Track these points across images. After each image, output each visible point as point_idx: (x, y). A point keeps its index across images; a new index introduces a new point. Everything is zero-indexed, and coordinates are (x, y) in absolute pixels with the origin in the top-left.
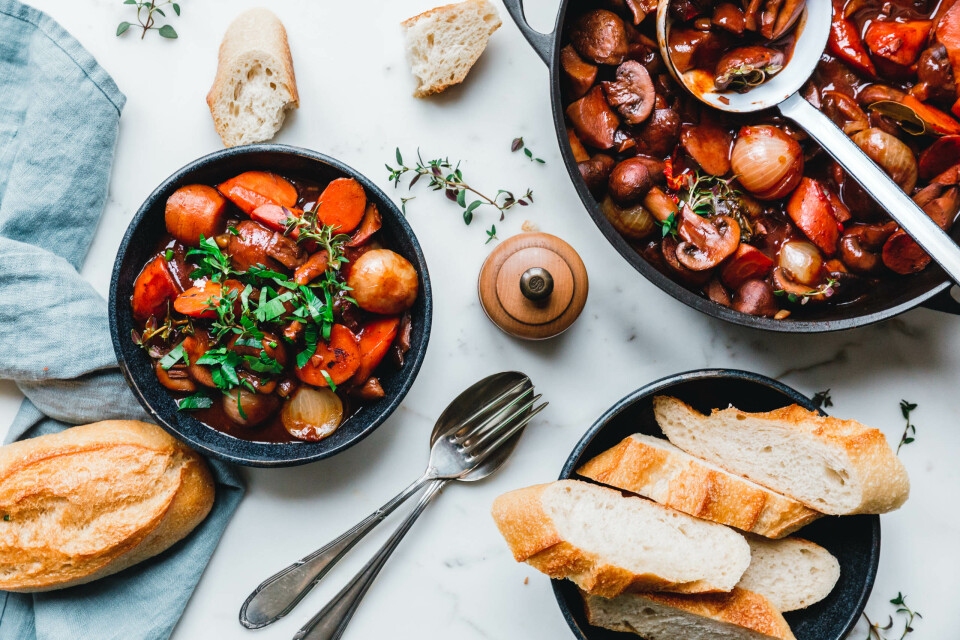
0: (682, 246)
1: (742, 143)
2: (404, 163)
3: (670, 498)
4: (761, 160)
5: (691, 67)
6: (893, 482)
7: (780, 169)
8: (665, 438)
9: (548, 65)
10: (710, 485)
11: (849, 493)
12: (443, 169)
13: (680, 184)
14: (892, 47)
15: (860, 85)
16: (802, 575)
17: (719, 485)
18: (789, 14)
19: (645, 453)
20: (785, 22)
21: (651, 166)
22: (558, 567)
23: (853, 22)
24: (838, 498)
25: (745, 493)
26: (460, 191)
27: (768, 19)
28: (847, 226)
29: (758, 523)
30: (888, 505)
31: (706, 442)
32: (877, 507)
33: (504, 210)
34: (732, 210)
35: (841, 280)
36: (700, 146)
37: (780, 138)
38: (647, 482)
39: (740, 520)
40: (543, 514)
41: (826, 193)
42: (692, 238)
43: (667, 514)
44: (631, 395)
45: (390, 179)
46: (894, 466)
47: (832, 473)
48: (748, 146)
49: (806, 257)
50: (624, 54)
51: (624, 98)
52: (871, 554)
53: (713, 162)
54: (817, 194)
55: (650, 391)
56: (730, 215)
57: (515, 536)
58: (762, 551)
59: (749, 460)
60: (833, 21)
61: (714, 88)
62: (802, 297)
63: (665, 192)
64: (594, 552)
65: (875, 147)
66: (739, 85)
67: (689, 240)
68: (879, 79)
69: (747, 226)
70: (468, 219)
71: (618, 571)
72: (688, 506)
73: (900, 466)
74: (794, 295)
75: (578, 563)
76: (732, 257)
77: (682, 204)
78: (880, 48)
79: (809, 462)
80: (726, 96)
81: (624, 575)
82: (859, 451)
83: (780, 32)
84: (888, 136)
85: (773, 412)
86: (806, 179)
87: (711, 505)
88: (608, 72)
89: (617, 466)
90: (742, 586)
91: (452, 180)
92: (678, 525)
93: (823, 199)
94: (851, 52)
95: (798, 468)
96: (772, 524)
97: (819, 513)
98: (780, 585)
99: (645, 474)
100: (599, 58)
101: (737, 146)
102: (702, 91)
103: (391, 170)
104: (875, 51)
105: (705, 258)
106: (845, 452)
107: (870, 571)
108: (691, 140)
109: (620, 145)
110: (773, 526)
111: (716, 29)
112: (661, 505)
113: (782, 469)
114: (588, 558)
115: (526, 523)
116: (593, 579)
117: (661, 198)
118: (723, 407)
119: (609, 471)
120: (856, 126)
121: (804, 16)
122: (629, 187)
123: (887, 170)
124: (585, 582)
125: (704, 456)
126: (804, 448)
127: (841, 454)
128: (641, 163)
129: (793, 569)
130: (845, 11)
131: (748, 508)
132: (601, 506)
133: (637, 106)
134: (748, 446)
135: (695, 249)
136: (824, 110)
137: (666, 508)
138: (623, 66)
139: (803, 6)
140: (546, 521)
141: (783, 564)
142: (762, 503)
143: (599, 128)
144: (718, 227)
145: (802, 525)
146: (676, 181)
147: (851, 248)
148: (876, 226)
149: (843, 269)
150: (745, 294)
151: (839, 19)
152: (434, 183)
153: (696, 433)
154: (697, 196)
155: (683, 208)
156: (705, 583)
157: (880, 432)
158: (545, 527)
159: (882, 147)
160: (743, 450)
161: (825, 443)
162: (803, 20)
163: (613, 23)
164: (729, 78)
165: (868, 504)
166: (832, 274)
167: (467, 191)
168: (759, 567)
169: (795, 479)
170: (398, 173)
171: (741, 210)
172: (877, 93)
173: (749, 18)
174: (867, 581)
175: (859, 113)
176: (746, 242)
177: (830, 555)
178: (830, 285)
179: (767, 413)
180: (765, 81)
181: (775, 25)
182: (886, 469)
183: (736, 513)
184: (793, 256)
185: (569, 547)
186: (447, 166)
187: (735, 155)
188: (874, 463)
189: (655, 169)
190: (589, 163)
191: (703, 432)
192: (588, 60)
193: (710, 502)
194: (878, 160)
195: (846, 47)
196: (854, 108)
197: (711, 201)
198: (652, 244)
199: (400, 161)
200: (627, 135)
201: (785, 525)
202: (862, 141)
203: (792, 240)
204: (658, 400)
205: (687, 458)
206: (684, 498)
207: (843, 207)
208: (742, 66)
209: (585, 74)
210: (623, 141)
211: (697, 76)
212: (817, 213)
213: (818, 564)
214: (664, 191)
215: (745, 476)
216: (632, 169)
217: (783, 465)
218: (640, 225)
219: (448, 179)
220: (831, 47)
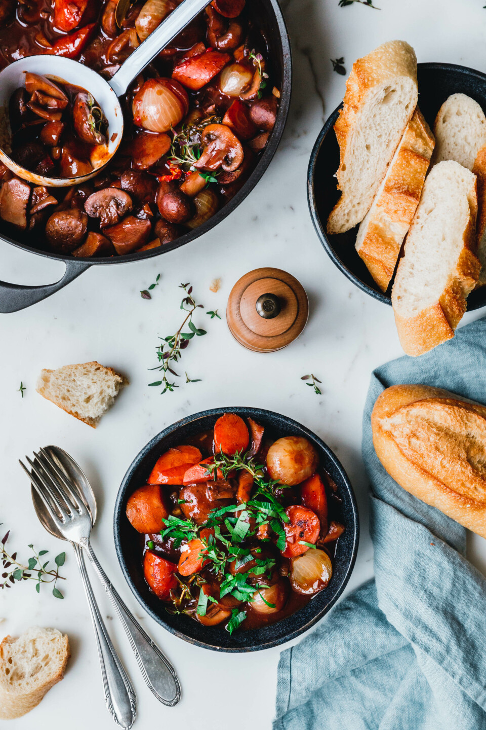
0: (225, 167)
1: (146, 124)
2: (160, 380)
3: (405, 221)
4: (160, 108)
5: (89, 163)
6: (393, 53)
7: (167, 94)
8: (358, 225)
9: (90, 266)
10: (395, 191)
11: (402, 86)
12: (165, 351)
13: (177, 170)
14: (75, 10)
15: (102, 36)
16: (462, 122)
17: (395, 184)
18: (50, 88)
19: (371, 240)
20: (54, 91)
21: (164, 192)
22: (458, 306)
23: (55, 41)
24: (406, 94)
25: (402, 164)
26: (182, 337)
27: (53, 103)
28: (209, 44)
29: (423, 155)
30: (411, 57)
31: (362, 194)
32: (412, 65)
33: (196, 305)
34: (197, 131)
35: (250, 49)
36: (148, 155)
37: (143, 94)
38: (392, 239)
39: (421, 169)
40: (418, 317)
41: (183, 61)
42: (219, 160)
43: (418, 223)
44: (327, 251)
45: (172, 390)
46: (381, 52)
47: (386, 99)
48: (149, 119)
49: (231, 76)
50: (80, 212)
51: (113, 211)
52: (447, 70)
53: (160, 145)
54: (185, 67)
55: (324, 236)
56: (201, 132)
57: (434, 338)
58: (444, 152)
59: (376, 161)
60: (54, 54)
61: (105, 145)
62: (263, 78)
63: (184, 182)
64: (447, 278)
65: (150, 23)
66: (103, 126)
67: (221, 162)
68: (98, 22)
69: (209, 119)
70: (202, 332)
71: (461, 260)
72: (411, 208)
73: (381, 48)
74: (262, 84)
75: (455, 290)
76: (233, 130)
77: (192, 169)
78: (75, 19)
79: (378, 117)
80: (111, 135)
81: (464, 256)
82: (370, 79)
83: (62, 95)
84: (142, 13)
85: (340, 144)
86: (173, 76)
87: (410, 191)
88: (93, 224)
89: (381, 262)
90: (471, 167)
91: (173, 343)
92: (425, 215)
93: (188, 63)
94: (78, 42)
95: (382, 125)
96: (425, 145)
97: (416, 109)
98: (470, 139)
99: (387, 240)
100: (83, 230)
101: (149, 128)
102: (107, 154)
103: (165, 390)
104: (76, 25)
105: (234, 150)
106: (371, 89)
107: (459, 70)
108: (144, 162)
109: (148, 215)
110: (426, 144)
111: (60, 143)
112: (410, 228)
113: (383, 137)
114: (452, 283)
115: (425, 330)
116: (468, 279)
117: (188, 183)
118: (336, 181)
119: (385, 268)
120: (133, 38)
121: (50, 77)
122: (180, 207)
123: (167, 13)
124: (469, 285)
125: (372, 196)
126: (368, 120)
127: (372, 92)
128: (162, 198)
129: (457, 129)
130: (46, 46)
131: (412, 162)
132: (411, 273)
133: (119, 202)
134: (366, 163)
135: (227, 157)
136: (121, 62)
137: (413, 224)
138: (89, 213)
139: (43, 77)
140: (423, 315)
141: (454, 137)
142: (409, 152)
143: (135, 231)
144: (210, 140)
145: (425, 122)
146: (175, 173)
147: (226, 42)
148: (209, 22)
149: (241, 48)
150: (261, 120)
151: (53, 51)
152: (175, 358)
153: (355, 202)
154: (186, 157)
155: (196, 167)
156: (469, 195)
157: (355, 62)
158: (428, 315)
159: (150, 18)
160: (368, 166)
161: (364, 104)
162: (53, 78)
163: (56, 220)
164: (97, 133)
165: (410, 72)
166: (245, 55)
167: (181, 332)
168: (456, 154)
169: (391, 127)
170: (167, 384)
171: (197, 124)
172: (109, 22)
173: (52, 118)
174: (467, 73)
175: (124, 36)
176: (222, 120)
177: (448, 100)
178: (254, 57)
179: (341, 148)
180: (100, 107)
181: (58, 99)
182: (384, 58)
183: (416, 171)
184: (231, 85)
185: (443, 297)
186: (162, 347)
187: (155, 128)
188: (378, 67)
189: (167, 188)
190: (162, 238)
191: (354, 197)
192: (83, 238)
193: (408, 191)
194: (159, 21)
195: (74, 46)
196: (120, 40)
197: (190, 146)
198: (223, 192)
199: (158, 383)
200: (141, 210)
201: (425, 135)
202: (145, 32)
203: (219, 87)
204: (330, 231)
205: (374, 209)
206: (405, 210)
207: (194, 49)
208: (89, 124)
209: (95, 241)
210: (145, 212)
211: (95, 158)
212: (199, 67)
213: (454, 110)
214: (182, 182)
215: (388, 164)
216: (167, 205)
217: (380, 136)
218: (209, 199)
219: (172, 346)
220: (74, 56)
